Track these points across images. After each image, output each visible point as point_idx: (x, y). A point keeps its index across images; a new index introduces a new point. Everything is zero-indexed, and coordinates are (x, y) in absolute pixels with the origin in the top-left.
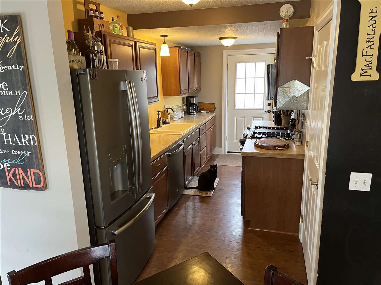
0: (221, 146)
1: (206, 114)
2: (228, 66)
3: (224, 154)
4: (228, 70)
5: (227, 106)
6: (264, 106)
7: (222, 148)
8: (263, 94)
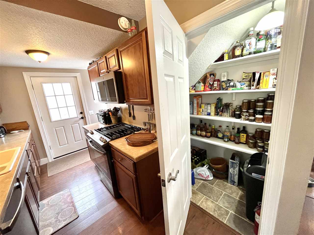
0: (46, 156)
1: (18, 133)
2: (32, 86)
3: (51, 161)
4: (33, 89)
5: (42, 121)
6: (78, 115)
7: (47, 157)
8: (75, 107)
